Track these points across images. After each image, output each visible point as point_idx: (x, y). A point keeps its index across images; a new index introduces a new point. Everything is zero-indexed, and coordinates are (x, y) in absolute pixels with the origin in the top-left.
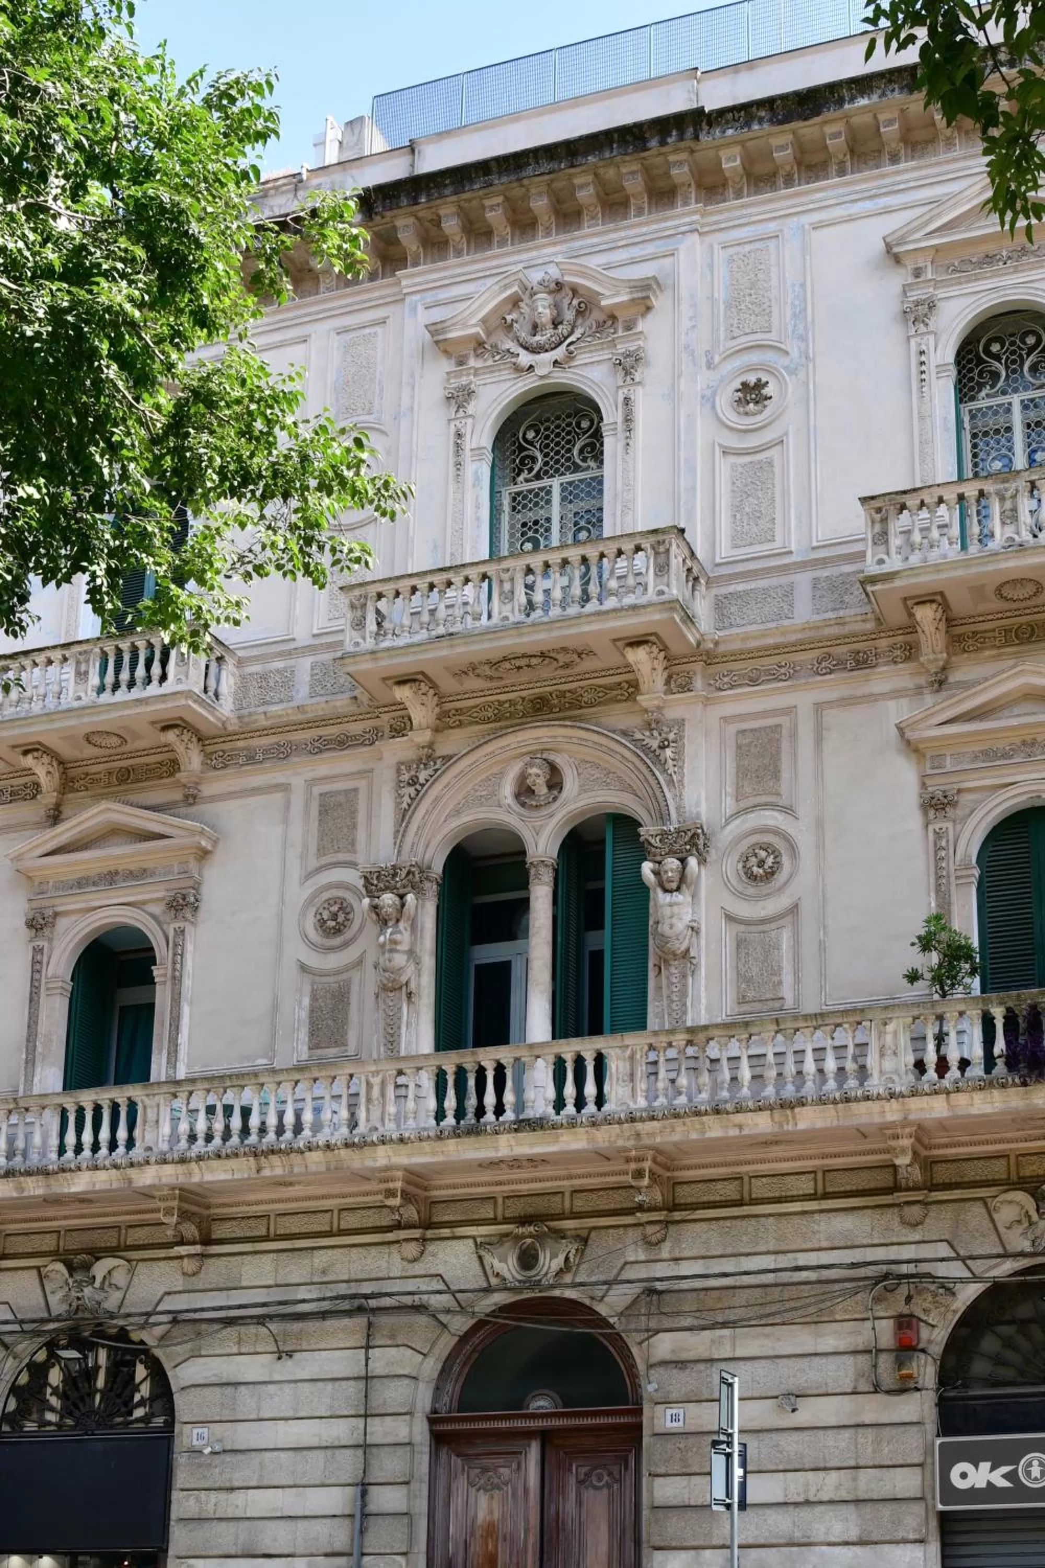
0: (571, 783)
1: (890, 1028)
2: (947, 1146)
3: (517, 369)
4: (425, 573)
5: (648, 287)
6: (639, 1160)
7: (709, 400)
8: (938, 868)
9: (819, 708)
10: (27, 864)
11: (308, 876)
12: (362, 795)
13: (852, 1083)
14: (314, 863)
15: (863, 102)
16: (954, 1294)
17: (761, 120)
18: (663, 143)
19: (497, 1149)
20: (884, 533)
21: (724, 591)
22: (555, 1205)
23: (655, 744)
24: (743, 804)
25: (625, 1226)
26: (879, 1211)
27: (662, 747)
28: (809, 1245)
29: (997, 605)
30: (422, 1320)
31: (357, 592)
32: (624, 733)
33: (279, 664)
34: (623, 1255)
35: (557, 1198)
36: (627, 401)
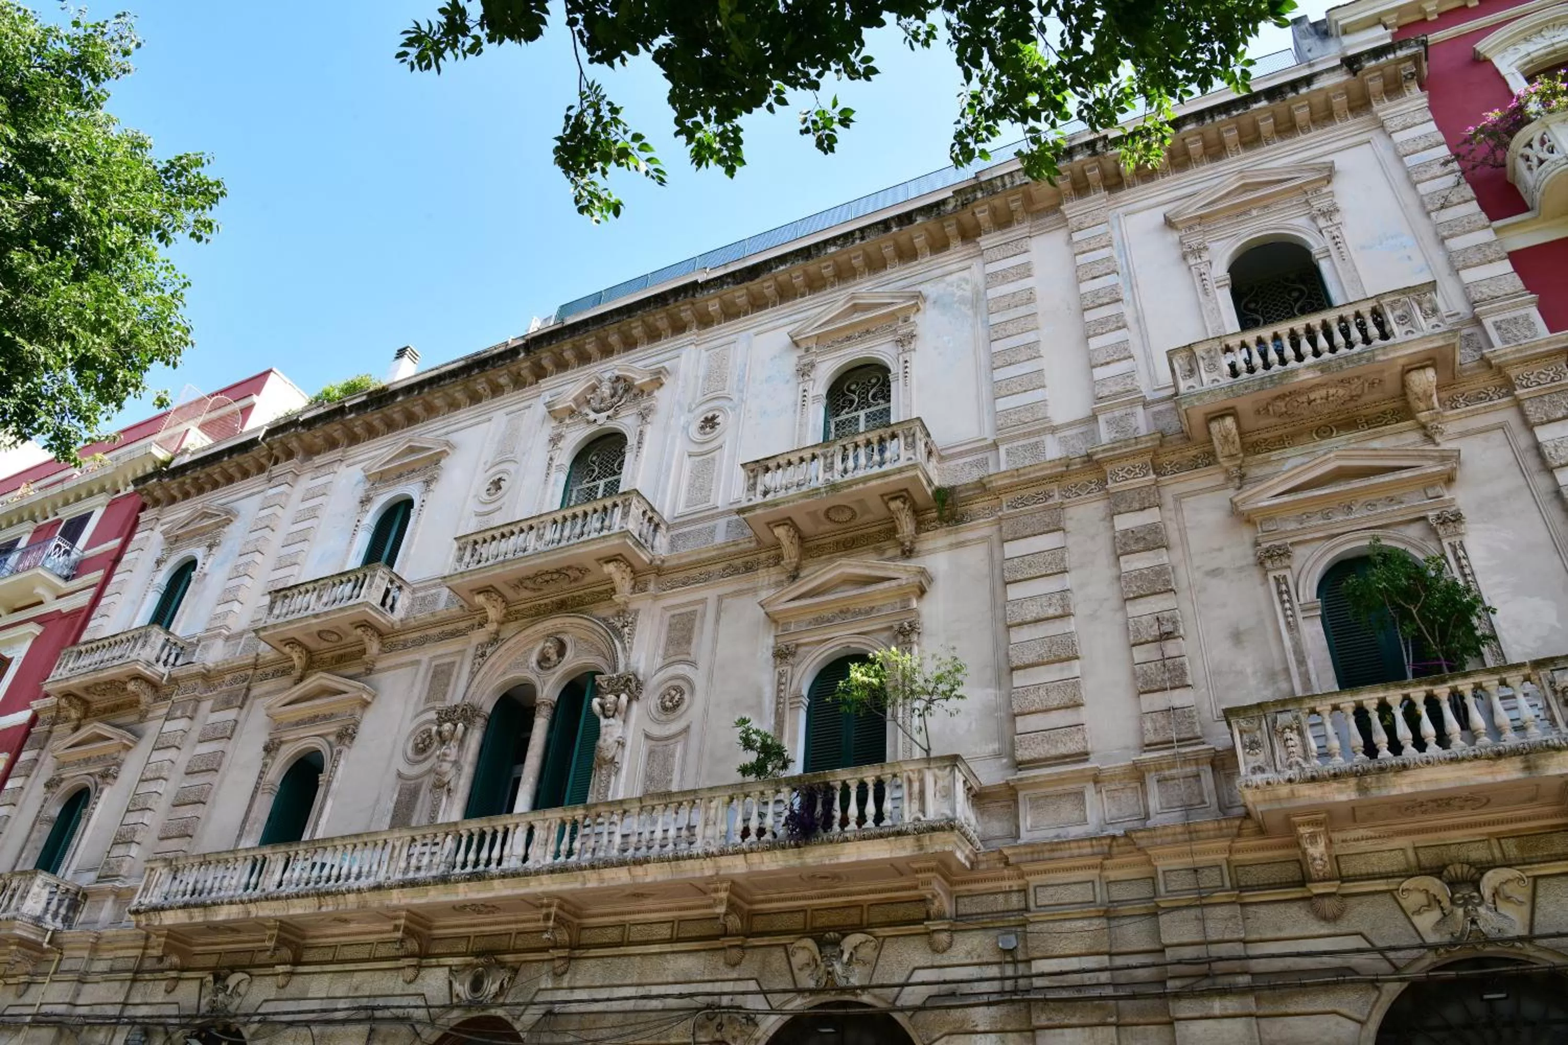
0: (569, 654)
1: (713, 804)
2: (762, 901)
3: (588, 422)
4: (499, 527)
5: (660, 372)
6: (549, 906)
7: (685, 429)
8: (778, 697)
9: (720, 598)
10: (272, 711)
11: (417, 716)
12: (457, 665)
13: (684, 846)
14: (422, 708)
15: (782, 268)
16: (756, 1025)
17: (728, 284)
18: (676, 301)
19: (457, 894)
20: (755, 484)
21: (676, 532)
22: (504, 943)
23: (619, 625)
24: (667, 661)
25: (544, 961)
26: (711, 953)
27: (623, 627)
28: (659, 980)
29: (829, 526)
30: (404, 1029)
31: (463, 540)
32: (605, 620)
33: (433, 591)
34: (538, 983)
35: (506, 938)
36: (641, 433)
